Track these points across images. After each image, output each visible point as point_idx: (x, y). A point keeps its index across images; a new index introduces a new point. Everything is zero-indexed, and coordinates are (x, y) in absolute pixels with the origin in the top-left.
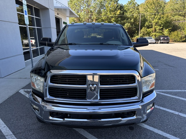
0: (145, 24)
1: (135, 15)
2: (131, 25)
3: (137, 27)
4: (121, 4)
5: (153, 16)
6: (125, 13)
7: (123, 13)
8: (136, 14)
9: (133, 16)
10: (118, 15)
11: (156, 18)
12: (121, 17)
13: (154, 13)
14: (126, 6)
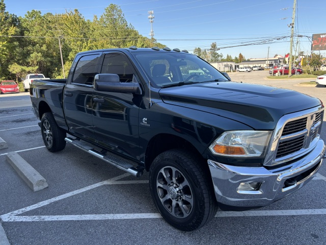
0: (69, 55)
1: (48, 38)
2: (43, 56)
3: (54, 61)
4: (13, 15)
5: (79, 43)
6: (25, 32)
7: (22, 33)
8: (49, 36)
9: (43, 39)
10: (12, 35)
11: (84, 46)
12: (19, 40)
13: (80, 39)
14: (25, 21)
